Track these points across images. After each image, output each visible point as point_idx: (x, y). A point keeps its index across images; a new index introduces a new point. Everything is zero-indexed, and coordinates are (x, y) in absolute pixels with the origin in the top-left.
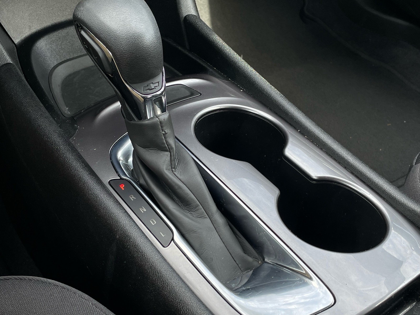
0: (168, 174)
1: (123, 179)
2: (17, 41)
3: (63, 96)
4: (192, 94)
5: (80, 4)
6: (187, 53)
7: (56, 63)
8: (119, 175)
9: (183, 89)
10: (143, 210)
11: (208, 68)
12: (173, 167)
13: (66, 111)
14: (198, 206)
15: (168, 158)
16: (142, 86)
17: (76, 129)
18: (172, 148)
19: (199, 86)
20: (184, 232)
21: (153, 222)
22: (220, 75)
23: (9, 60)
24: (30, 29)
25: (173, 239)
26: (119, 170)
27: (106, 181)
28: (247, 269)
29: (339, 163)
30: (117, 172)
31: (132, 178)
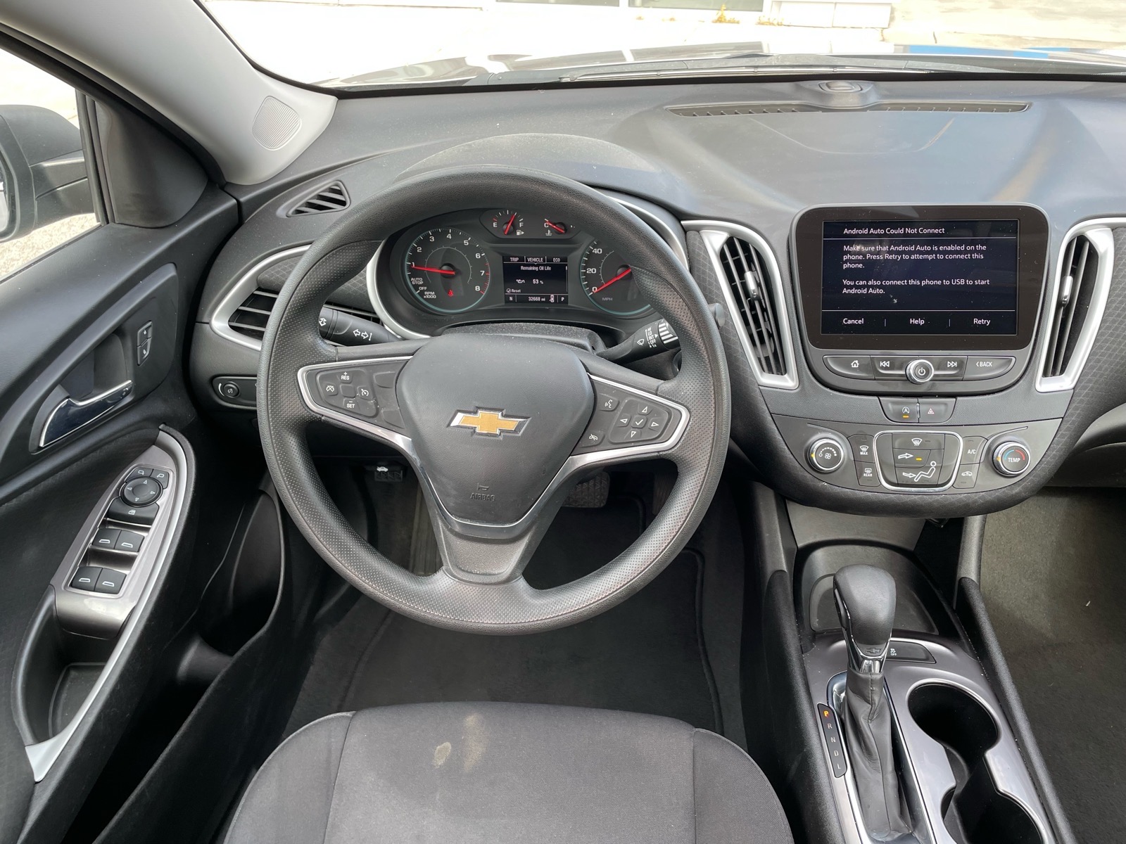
0: (863, 722)
1: (830, 708)
2: (800, 545)
3: (819, 606)
4: (927, 659)
5: (842, 569)
6: (949, 613)
7: (825, 573)
8: (828, 703)
9: (922, 651)
10: (833, 740)
11: (963, 638)
12: (870, 718)
13: (815, 623)
14: (877, 760)
15: (869, 710)
16: (866, 647)
17: (813, 647)
18: (875, 704)
19: (941, 655)
20: (857, 775)
21: (836, 754)
22: (971, 649)
23: (785, 568)
24: (815, 537)
25: (844, 775)
26: (830, 699)
27: (816, 703)
28: (897, 830)
29: (1036, 789)
30: (828, 699)
31: (838, 710)
